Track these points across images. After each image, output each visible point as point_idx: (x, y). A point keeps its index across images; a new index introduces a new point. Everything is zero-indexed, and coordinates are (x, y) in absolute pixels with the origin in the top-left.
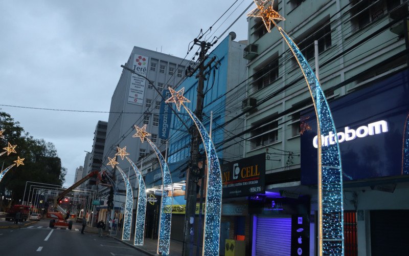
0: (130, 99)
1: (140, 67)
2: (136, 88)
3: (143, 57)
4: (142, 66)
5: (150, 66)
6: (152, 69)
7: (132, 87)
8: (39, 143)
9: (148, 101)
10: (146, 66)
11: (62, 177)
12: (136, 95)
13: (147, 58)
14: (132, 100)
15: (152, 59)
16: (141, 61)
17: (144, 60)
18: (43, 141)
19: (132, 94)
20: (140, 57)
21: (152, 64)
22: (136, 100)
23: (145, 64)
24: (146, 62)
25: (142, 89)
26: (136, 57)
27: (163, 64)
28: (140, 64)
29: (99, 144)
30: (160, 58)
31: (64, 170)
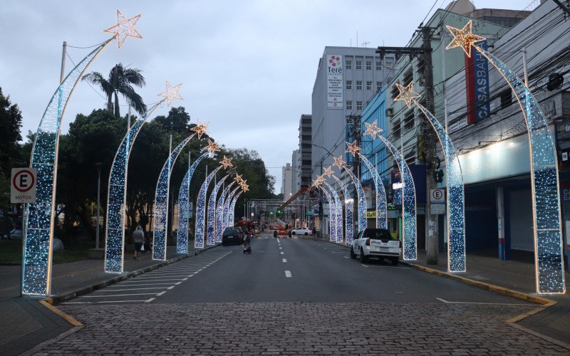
0: (329, 105)
1: (335, 68)
2: (333, 92)
3: (336, 57)
4: (337, 67)
5: (345, 65)
6: (347, 67)
7: (330, 91)
8: (242, 152)
9: (349, 103)
10: (341, 65)
11: (271, 186)
12: (335, 99)
13: (340, 57)
14: (331, 105)
15: (346, 56)
16: (335, 61)
17: (338, 59)
18: (246, 150)
19: (330, 99)
20: (333, 57)
21: (347, 62)
22: (335, 104)
23: (339, 64)
24: (341, 61)
25: (340, 91)
26: (329, 57)
27: (359, 59)
28: (334, 65)
29: (306, 142)
30: (354, 54)
31: (272, 178)
